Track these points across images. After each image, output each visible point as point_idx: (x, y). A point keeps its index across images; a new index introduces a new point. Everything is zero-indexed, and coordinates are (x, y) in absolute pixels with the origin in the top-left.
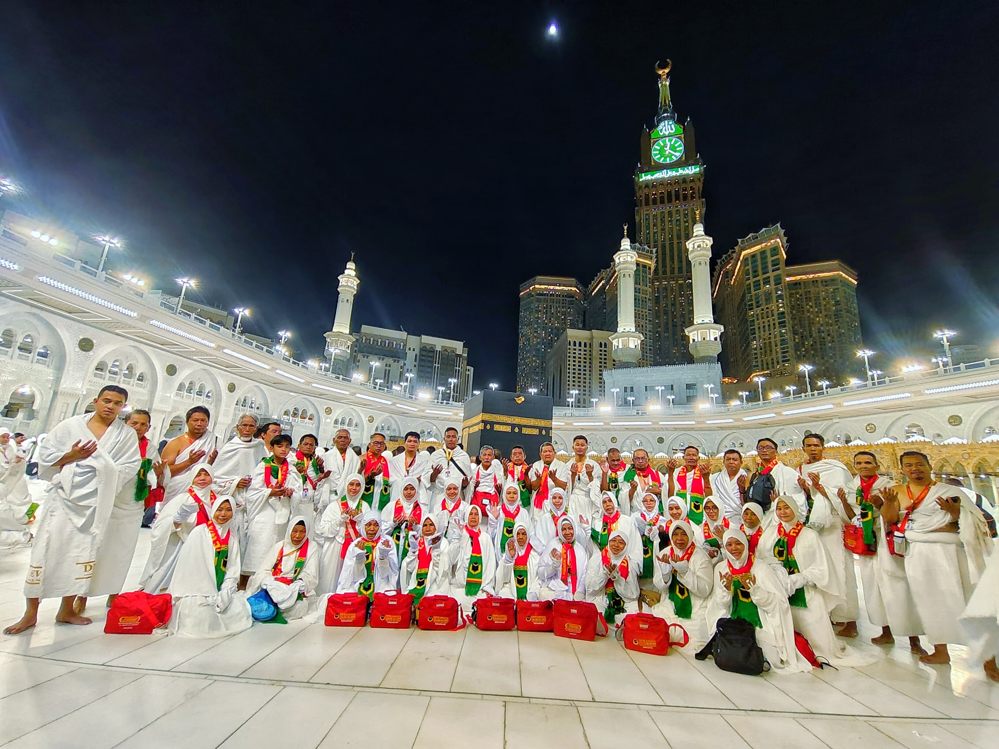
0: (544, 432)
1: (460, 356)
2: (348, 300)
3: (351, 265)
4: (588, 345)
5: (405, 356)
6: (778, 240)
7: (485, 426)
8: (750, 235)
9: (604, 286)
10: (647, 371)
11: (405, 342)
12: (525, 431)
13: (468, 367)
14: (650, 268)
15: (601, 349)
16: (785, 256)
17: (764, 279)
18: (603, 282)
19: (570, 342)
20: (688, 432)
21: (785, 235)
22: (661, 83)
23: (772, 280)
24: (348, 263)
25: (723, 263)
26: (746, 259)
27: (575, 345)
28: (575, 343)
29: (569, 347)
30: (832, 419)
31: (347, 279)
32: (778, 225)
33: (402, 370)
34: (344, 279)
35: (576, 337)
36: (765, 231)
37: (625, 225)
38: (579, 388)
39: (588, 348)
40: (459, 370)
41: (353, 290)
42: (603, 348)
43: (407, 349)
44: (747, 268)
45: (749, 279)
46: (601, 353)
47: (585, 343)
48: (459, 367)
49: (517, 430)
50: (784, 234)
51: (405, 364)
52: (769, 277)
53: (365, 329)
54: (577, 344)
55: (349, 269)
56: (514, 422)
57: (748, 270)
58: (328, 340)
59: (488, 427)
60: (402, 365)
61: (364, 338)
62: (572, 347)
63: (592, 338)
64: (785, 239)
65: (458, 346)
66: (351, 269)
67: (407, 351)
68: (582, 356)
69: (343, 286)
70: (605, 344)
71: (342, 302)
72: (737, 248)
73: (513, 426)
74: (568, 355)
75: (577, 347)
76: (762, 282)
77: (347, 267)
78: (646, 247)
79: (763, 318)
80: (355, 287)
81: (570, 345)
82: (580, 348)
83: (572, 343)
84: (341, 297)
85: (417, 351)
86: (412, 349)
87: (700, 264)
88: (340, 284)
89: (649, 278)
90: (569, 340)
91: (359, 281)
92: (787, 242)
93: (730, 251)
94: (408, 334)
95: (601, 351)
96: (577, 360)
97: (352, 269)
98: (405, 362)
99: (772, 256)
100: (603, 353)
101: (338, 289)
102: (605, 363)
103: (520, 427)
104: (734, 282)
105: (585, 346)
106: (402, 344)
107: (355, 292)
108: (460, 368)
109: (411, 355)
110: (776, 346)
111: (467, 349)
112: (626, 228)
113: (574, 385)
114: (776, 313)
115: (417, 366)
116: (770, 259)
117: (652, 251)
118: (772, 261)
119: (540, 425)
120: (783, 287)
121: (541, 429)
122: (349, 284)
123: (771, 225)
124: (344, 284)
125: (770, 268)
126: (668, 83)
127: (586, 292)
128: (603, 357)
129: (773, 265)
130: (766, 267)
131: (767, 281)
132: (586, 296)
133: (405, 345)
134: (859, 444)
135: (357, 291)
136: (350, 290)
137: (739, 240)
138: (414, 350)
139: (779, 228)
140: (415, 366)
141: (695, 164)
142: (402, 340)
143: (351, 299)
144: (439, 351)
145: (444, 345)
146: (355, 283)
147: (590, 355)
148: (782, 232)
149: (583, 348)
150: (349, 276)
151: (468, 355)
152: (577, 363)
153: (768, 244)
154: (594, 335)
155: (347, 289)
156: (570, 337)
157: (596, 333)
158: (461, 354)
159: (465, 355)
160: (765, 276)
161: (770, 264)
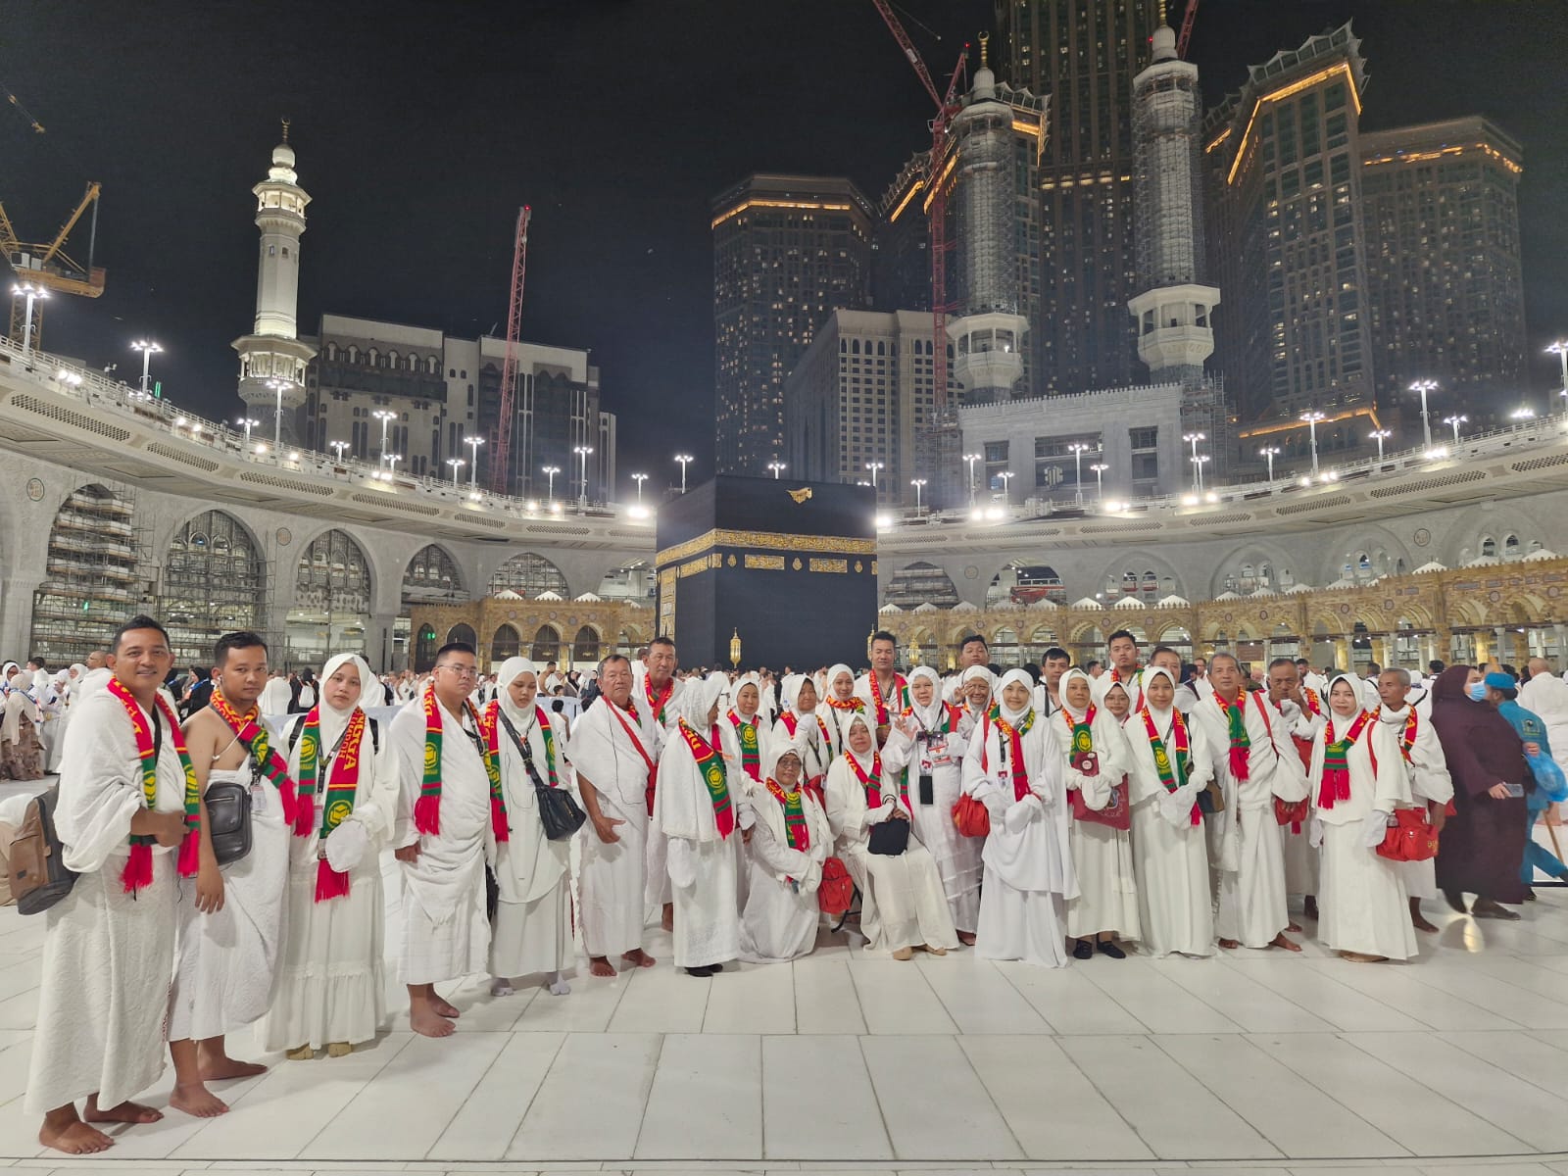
0: (859, 568)
1: (582, 387)
2: (285, 251)
3: (283, 156)
4: (887, 350)
5: (441, 394)
6: (1346, 66)
7: (724, 560)
8: (1279, 55)
9: (921, 196)
10: (1041, 406)
11: (440, 356)
12: (818, 566)
13: (603, 415)
14: (1034, 147)
15: (918, 356)
16: (1359, 110)
17: (1307, 168)
18: (918, 185)
19: (844, 341)
20: (1145, 549)
21: (1362, 52)
23: (1328, 168)
24: (275, 152)
25: (1209, 130)
26: (1264, 120)
27: (856, 349)
28: (856, 344)
29: (841, 355)
30: (1478, 503)
31: (277, 193)
32: (1348, 26)
33: (437, 427)
34: (270, 193)
35: (862, 331)
36: (1316, 42)
37: (983, 36)
38: (882, 455)
39: (887, 357)
40: (581, 422)
41: (296, 224)
42: (924, 356)
43: (447, 374)
44: (1267, 141)
45: (1271, 168)
46: (918, 366)
47: (881, 346)
48: (581, 415)
49: (797, 565)
50: (1359, 51)
51: (444, 412)
52: (1319, 163)
53: (334, 324)
54: (862, 349)
55: (280, 165)
56: (791, 547)
57: (1271, 145)
58: (245, 357)
59: (732, 561)
60: (438, 415)
61: (332, 349)
62: (849, 355)
63: (896, 332)
64: (1361, 63)
65: (575, 362)
66: (283, 169)
67: (447, 378)
68: (875, 377)
69: (267, 212)
70: (929, 344)
71: (272, 255)
72: (1244, 90)
73: (790, 556)
74: (841, 374)
75: (862, 355)
76: (1302, 176)
77: (275, 161)
78: (1026, 91)
79: (1301, 266)
80: (302, 215)
81: (844, 351)
82: (868, 357)
83: (849, 347)
84: (267, 241)
85: (473, 378)
86: (458, 374)
88: (260, 208)
89: (1034, 173)
90: (841, 336)
91: (309, 200)
92: (1366, 71)
93: (1228, 96)
94: (445, 335)
95: (918, 361)
96: (862, 386)
97: (287, 166)
98: (445, 406)
99: (1329, 108)
100: (924, 366)
101: (258, 223)
102: (929, 391)
103: (805, 556)
104: (1235, 178)
105: (881, 351)
106: (432, 361)
107: (303, 229)
108: (584, 419)
109: (457, 389)
110: (1331, 331)
111: (596, 369)
112: (984, 42)
113: (869, 450)
114: (1333, 253)
115: (475, 416)
116: (1323, 118)
117: (1039, 102)
118: (1330, 121)
119: (848, 551)
120: (1353, 187)
121: (851, 558)
122: (285, 207)
123: (1329, 29)
124: (270, 205)
125: (1323, 139)
127: (874, 212)
128: (924, 376)
129: (1331, 133)
130: (1314, 137)
131: (1314, 173)
132: (876, 222)
133: (440, 364)
134: (1546, 559)
135: (307, 224)
136: (290, 222)
137: (1252, 69)
138: (464, 375)
139: (1350, 34)
140: (470, 415)
142: (432, 352)
143: (294, 247)
144: (530, 377)
145: (539, 360)
146: (300, 204)
147: (893, 373)
148: (1354, 44)
149: (875, 356)
150: (281, 185)
151: (601, 384)
152: (862, 395)
153: (1321, 76)
154: (902, 324)
155: (280, 220)
156: (847, 331)
157: (905, 317)
158: (584, 381)
159: (594, 384)
160: (1311, 160)
161: (1322, 131)
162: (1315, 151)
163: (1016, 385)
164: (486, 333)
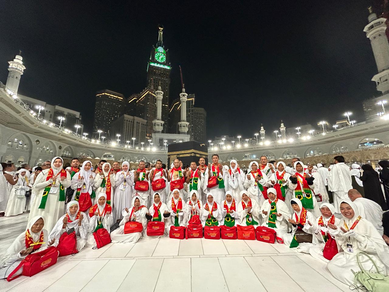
2: (17, 77)
3: (19, 57)
6: (193, 99)
9: (135, 100)
13: (81, 125)
16: (194, 104)
18: (135, 98)
22: (160, 32)
24: (17, 56)
28: (127, 120)
31: (17, 65)
34: (13, 64)
35: (128, 118)
39: (132, 123)
41: (21, 72)
42: (138, 124)
47: (131, 121)
63: (134, 120)
65: (77, 114)
66: (19, 59)
67: (45, 112)
68: (130, 126)
69: (12, 68)
70: (139, 122)
71: (12, 77)
74: (124, 125)
75: (128, 122)
77: (16, 58)
80: (23, 71)
81: (125, 121)
85: (52, 113)
86: (48, 111)
87: (184, 102)
88: (10, 67)
90: (125, 118)
91: (25, 68)
92: (195, 100)
94: (46, 103)
96: (128, 127)
99: (191, 103)
101: (9, 69)
102: (138, 130)
104: (179, 109)
109: (47, 114)
111: (81, 116)
122: (18, 68)
123: (192, 94)
125: (191, 107)
126: (162, 33)
127: (126, 100)
128: (138, 127)
129: (192, 106)
132: (126, 102)
135: (23, 73)
136: (19, 72)
138: (50, 112)
140: (50, 120)
141: (169, 65)
143: (19, 78)
144: (66, 115)
145: (68, 112)
146: (23, 69)
147: (133, 126)
148: (194, 96)
149: (130, 123)
150: (18, 63)
151: (82, 118)
152: (127, 128)
153: (191, 99)
154: (135, 118)
155: (16, 70)
156: (126, 118)
157: (136, 118)
158: (79, 118)
159: (80, 119)
160: (189, 109)
161: (191, 106)
162: (190, 108)
163: (162, 131)
164: (57, 105)
